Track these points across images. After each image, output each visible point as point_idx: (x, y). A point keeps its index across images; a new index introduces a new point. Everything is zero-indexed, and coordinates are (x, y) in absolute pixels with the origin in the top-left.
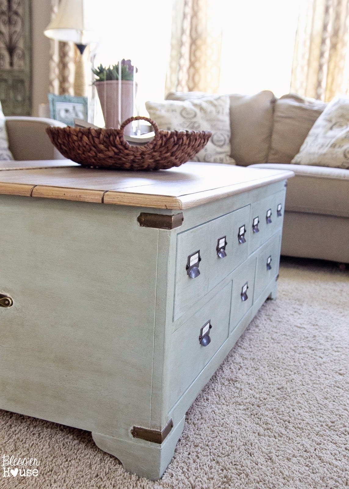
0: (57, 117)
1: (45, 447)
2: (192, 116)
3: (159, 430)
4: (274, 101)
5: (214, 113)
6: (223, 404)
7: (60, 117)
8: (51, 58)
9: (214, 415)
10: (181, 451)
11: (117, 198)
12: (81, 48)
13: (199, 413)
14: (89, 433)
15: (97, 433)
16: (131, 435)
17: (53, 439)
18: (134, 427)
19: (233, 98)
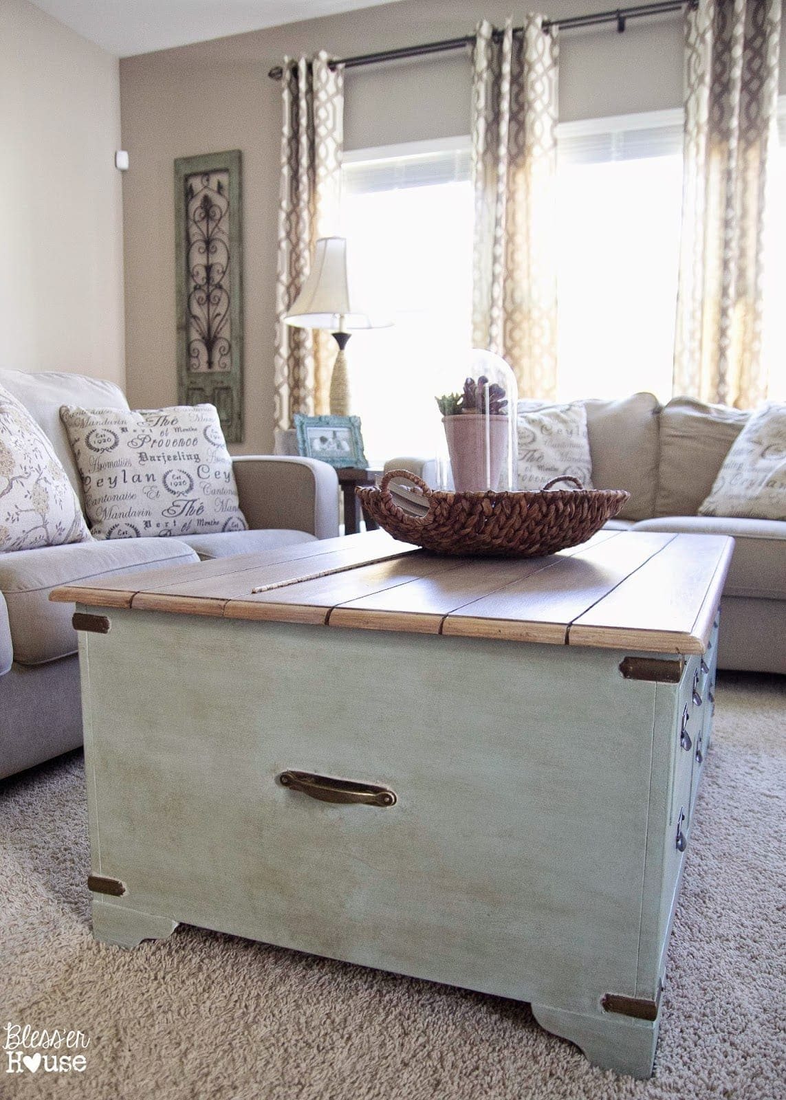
0: (309, 451)
1: (450, 1028)
2: (529, 440)
3: (651, 1000)
4: (658, 411)
5: (564, 433)
6: (701, 941)
7: (314, 451)
8: (276, 350)
9: (695, 960)
10: (668, 1026)
11: (593, 636)
12: (341, 338)
13: (669, 959)
14: (528, 1005)
15: (540, 1005)
16: (601, 1008)
17: (458, 1014)
18: (607, 996)
19: (591, 407)
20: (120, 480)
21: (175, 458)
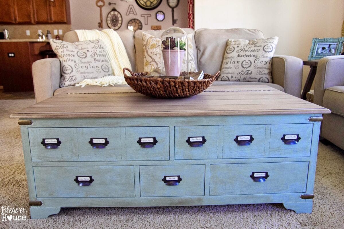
20: (229, 63)
21: (247, 56)
